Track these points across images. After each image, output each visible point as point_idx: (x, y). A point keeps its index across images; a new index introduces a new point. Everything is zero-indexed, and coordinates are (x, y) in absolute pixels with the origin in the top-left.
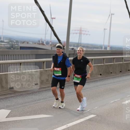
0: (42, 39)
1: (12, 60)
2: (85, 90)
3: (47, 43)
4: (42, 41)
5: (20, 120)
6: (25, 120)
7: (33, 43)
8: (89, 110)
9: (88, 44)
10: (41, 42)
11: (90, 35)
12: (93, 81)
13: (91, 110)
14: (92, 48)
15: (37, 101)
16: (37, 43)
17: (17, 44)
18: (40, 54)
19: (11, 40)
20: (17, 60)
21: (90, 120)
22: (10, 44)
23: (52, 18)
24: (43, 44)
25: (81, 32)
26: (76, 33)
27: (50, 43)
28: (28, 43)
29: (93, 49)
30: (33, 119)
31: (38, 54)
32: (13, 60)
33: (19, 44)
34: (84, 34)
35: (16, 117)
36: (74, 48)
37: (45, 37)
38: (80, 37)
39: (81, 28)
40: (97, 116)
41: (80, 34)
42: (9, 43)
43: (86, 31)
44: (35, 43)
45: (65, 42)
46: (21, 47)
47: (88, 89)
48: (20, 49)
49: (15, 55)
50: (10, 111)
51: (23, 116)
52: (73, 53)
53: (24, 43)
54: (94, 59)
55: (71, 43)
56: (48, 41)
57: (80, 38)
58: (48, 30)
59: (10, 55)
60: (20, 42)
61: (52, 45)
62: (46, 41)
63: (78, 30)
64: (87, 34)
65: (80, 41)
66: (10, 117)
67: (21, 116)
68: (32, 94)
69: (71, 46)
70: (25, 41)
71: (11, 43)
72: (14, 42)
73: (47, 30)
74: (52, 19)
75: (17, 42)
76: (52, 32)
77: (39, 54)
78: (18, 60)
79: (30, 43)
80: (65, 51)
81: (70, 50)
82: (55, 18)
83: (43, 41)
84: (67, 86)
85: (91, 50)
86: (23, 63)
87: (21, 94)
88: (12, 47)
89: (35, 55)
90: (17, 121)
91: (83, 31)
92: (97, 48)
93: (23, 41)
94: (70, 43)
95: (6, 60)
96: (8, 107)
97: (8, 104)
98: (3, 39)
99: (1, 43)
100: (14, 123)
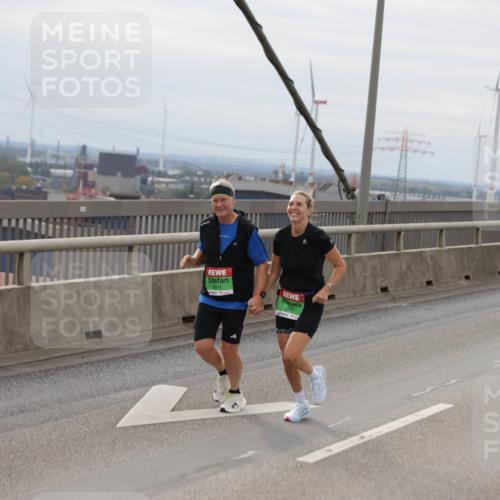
0: (284, 166)
2: (419, 326)
3: (301, 179)
4: (284, 173)
6: (229, 418)
7: (256, 179)
8: (432, 390)
9: (427, 182)
10: (280, 176)
11: (433, 153)
12: (444, 298)
13: (436, 389)
14: (439, 194)
15: (269, 358)
16: (268, 179)
17: (205, 183)
18: (278, 214)
19: (187, 170)
21: (433, 418)
22: (186, 182)
23: (317, 103)
24: (286, 181)
25: (405, 146)
26: (392, 149)
27: (310, 180)
28: (240, 179)
29: (441, 199)
31: (274, 214)
34: (415, 151)
35: (203, 408)
36: (383, 196)
37: (295, 159)
38: (403, 160)
39: (405, 133)
40: (456, 406)
41: (402, 150)
42: (183, 179)
43: (421, 142)
44: (264, 179)
45: (354, 176)
47: (426, 321)
50: (185, 389)
52: (382, 210)
54: (449, 229)
55: (374, 178)
56: (302, 173)
57: (403, 164)
58: (302, 140)
59: (187, 216)
60: (215, 177)
61: (316, 186)
62: (299, 171)
63: (397, 140)
64: (424, 152)
65: (402, 172)
66: (184, 410)
68: (252, 338)
69: (373, 189)
70: (230, 173)
71: (187, 178)
72: (196, 175)
73: (300, 139)
74: (315, 105)
75: (207, 174)
76: (318, 146)
77: (276, 211)
79: (248, 178)
80: (356, 203)
81: (370, 199)
82: (325, 102)
83: (287, 172)
84: (363, 312)
85: (436, 200)
88: (192, 191)
89: (265, 214)
90: (205, 419)
91: (412, 141)
92: (456, 194)
93: (226, 173)
94: (372, 180)
95: (175, 231)
96: (179, 378)
97: (177, 369)
98: (164, 166)
99: (156, 179)
100: (196, 426)
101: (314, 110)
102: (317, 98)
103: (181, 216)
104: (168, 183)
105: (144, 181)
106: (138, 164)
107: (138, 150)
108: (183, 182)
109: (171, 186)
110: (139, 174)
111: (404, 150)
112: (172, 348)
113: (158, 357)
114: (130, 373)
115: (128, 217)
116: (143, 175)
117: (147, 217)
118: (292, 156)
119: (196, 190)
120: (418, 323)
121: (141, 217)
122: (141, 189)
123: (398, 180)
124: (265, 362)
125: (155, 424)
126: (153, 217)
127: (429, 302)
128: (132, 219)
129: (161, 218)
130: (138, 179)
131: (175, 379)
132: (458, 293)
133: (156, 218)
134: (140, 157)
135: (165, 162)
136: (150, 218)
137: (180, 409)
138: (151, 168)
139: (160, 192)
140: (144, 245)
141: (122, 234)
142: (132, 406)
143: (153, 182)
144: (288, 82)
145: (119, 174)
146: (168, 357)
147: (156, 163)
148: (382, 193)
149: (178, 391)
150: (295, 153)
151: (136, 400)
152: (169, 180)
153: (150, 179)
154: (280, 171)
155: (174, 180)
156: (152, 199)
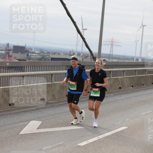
0: (73, 50)
1: (43, 71)
3: (79, 54)
4: (73, 53)
5: (52, 131)
6: (56, 131)
7: (64, 54)
8: (121, 122)
9: (119, 56)
10: (72, 53)
11: (121, 46)
12: (125, 93)
13: (123, 122)
14: (123, 59)
16: (68, 55)
17: (48, 56)
19: (42, 51)
20: (48, 71)
21: (121, 131)
22: (41, 55)
23: (84, 29)
25: (112, 43)
26: (108, 45)
27: (82, 55)
28: (59, 54)
29: (124, 61)
30: (64, 130)
32: (45, 71)
33: (50, 55)
34: (116, 45)
35: (47, 128)
36: (105, 60)
37: (77, 48)
39: (112, 39)
40: (129, 127)
41: (111, 45)
43: (117, 42)
44: (66, 54)
45: (96, 53)
46: (52, 58)
47: (119, 100)
48: (51, 60)
49: (47, 66)
50: (41, 122)
51: (54, 127)
52: (105, 64)
53: (56, 54)
54: (126, 71)
55: (102, 54)
56: (79, 52)
57: (112, 49)
58: (79, 41)
60: (51, 53)
61: (84, 56)
62: (78, 52)
63: (110, 42)
64: (119, 46)
65: (111, 52)
66: (41, 129)
67: (52, 128)
68: (63, 105)
69: (102, 58)
70: (56, 52)
71: (42, 54)
72: (45, 53)
74: (83, 30)
75: (48, 53)
76: (84, 44)
78: (50, 71)
79: (61, 54)
82: (86, 29)
83: (74, 52)
85: (122, 61)
86: (54, 74)
87: (53, 105)
88: (43, 58)
89: (67, 66)
90: (48, 132)
91: (115, 42)
92: (129, 59)
93: (54, 52)
94: (101, 55)
95: (38, 71)
96: (39, 119)
97: (39, 115)
98: (34, 50)
99: (32, 54)
100: (45, 134)
101: (83, 32)
102: (84, 28)
103: (40, 66)
104: (35, 56)
105: (28, 55)
106: (26, 49)
107: (26, 45)
108: (40, 55)
109: (36, 57)
110: (26, 52)
111: (112, 45)
112: (37, 109)
113: (33, 112)
114: (24, 117)
115: (23, 67)
116: (27, 53)
117: (29, 67)
118: (76, 47)
119: (45, 58)
120: (116, 101)
121: (27, 67)
122: (27, 58)
123: (110, 55)
124: (67, 113)
125: (32, 133)
126: (31, 66)
127: (120, 94)
128: (24, 67)
129: (33, 67)
130: (26, 54)
131: (38, 119)
132: (129, 91)
133: (31, 67)
134: (26, 47)
135: (35, 49)
136: (30, 67)
137: (40, 129)
138: (30, 51)
139: (33, 58)
140: (28, 76)
141: (20, 72)
142: (24, 128)
143: (31, 55)
144: (74, 23)
145: (20, 53)
146: (36, 112)
147: (32, 49)
148: (105, 59)
149: (39, 123)
150: (77, 46)
151: (25, 126)
152: (36, 55)
153: (30, 54)
154: (72, 52)
155: (37, 55)
156: (30, 61)
